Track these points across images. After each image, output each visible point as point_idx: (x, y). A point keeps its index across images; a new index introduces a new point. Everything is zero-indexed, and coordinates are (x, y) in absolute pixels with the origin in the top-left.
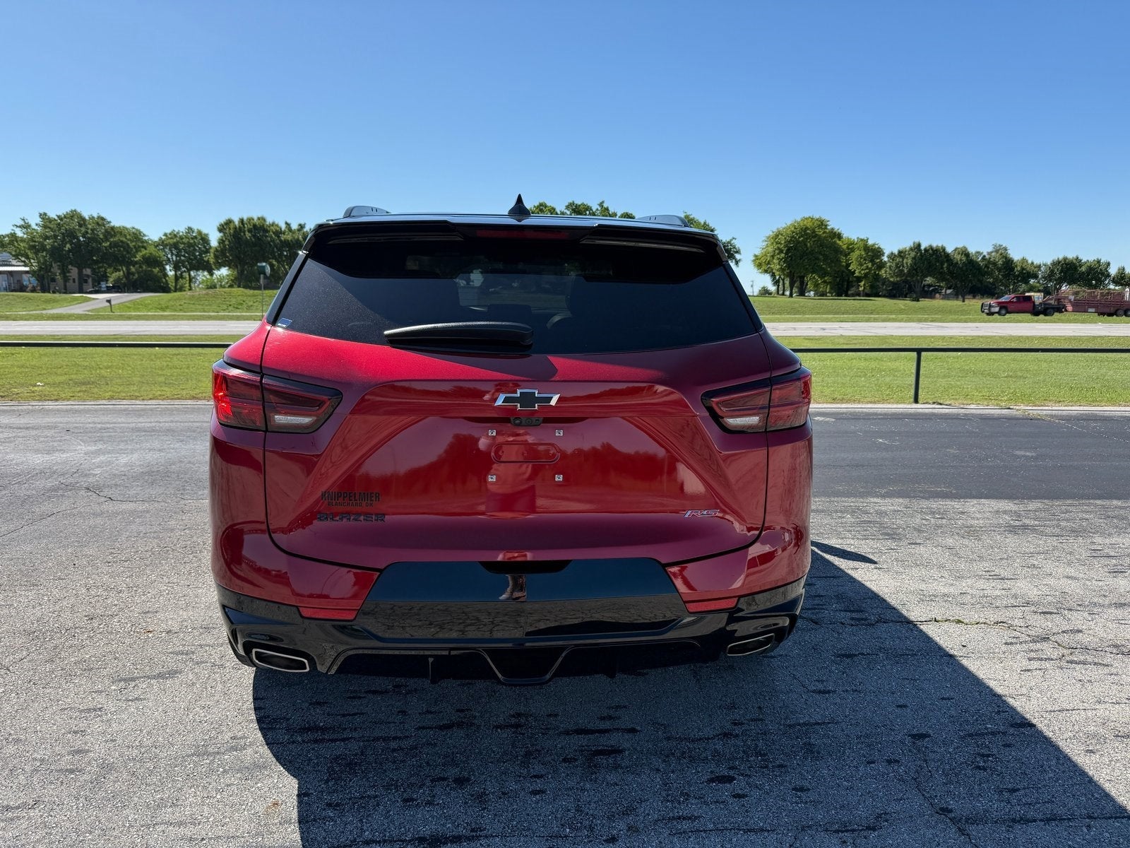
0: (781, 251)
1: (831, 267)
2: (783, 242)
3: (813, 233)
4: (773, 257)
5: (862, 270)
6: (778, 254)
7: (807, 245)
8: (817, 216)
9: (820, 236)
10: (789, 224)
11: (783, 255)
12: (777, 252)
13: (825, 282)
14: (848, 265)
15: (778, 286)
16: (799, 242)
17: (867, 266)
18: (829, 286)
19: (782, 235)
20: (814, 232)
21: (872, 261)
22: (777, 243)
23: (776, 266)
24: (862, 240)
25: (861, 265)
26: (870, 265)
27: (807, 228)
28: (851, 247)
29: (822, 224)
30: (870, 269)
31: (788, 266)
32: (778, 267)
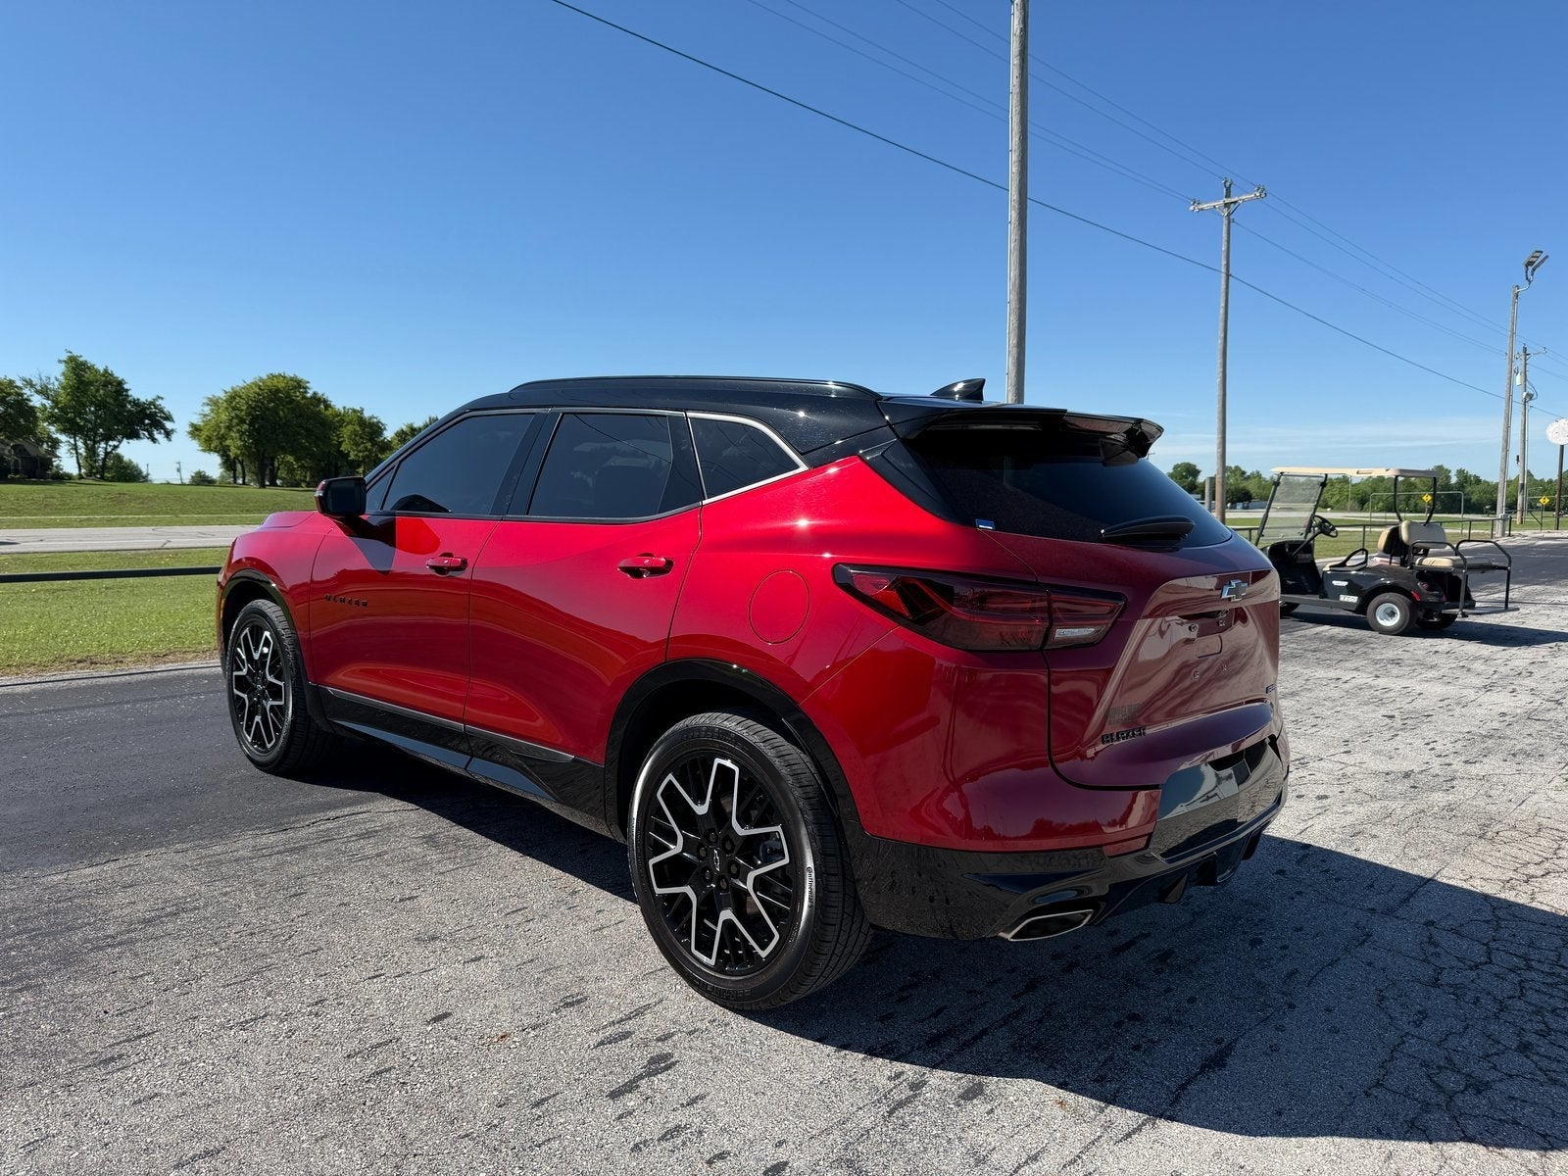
0: (242, 421)
1: (317, 446)
2: (244, 408)
3: (286, 397)
4: (229, 428)
5: (360, 451)
6: (238, 425)
7: (278, 414)
8: (290, 374)
9: (298, 402)
10: (248, 382)
11: (246, 427)
12: (235, 421)
13: (302, 467)
14: (340, 443)
15: (235, 470)
16: (268, 409)
17: (366, 447)
18: (308, 473)
19: (240, 397)
20: (288, 396)
21: (371, 440)
22: (234, 409)
23: (234, 445)
24: (354, 411)
25: (357, 445)
26: (369, 445)
27: (278, 391)
28: (342, 419)
29: (299, 385)
30: (370, 451)
31: (256, 443)
32: (240, 443)
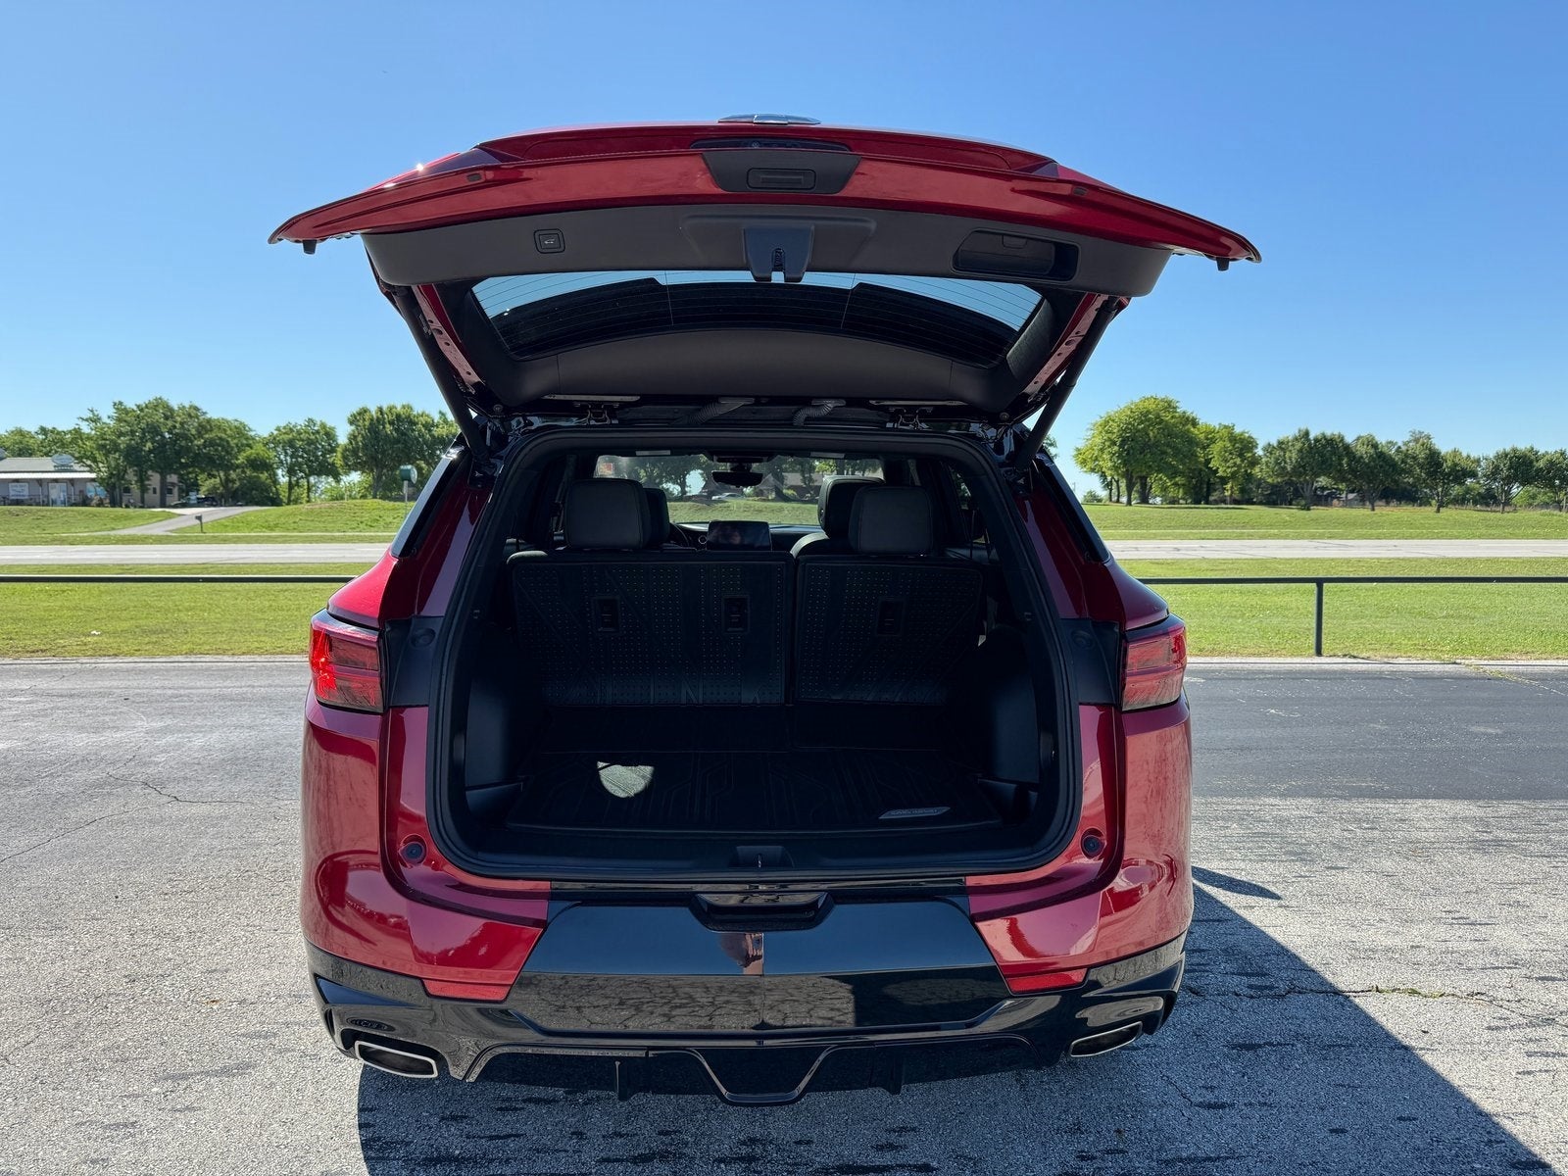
0: (1114, 443)
1: (1184, 464)
2: (1115, 431)
3: (1156, 418)
4: (1102, 450)
5: (1229, 467)
6: (1109, 447)
7: (1148, 435)
8: (1161, 395)
9: (1166, 421)
10: (1122, 407)
11: (1116, 448)
12: (1107, 443)
13: (1176, 484)
14: (1208, 461)
15: (1111, 490)
16: (1139, 431)
17: (1235, 463)
18: (1181, 490)
19: (1113, 421)
20: (1158, 416)
21: (1241, 455)
22: (1107, 432)
23: (1106, 464)
24: (1226, 427)
25: (1226, 461)
26: (1238, 461)
27: (1149, 412)
28: (1211, 438)
29: (1169, 406)
30: (1239, 467)
31: (1125, 463)
32: (1110, 464)
